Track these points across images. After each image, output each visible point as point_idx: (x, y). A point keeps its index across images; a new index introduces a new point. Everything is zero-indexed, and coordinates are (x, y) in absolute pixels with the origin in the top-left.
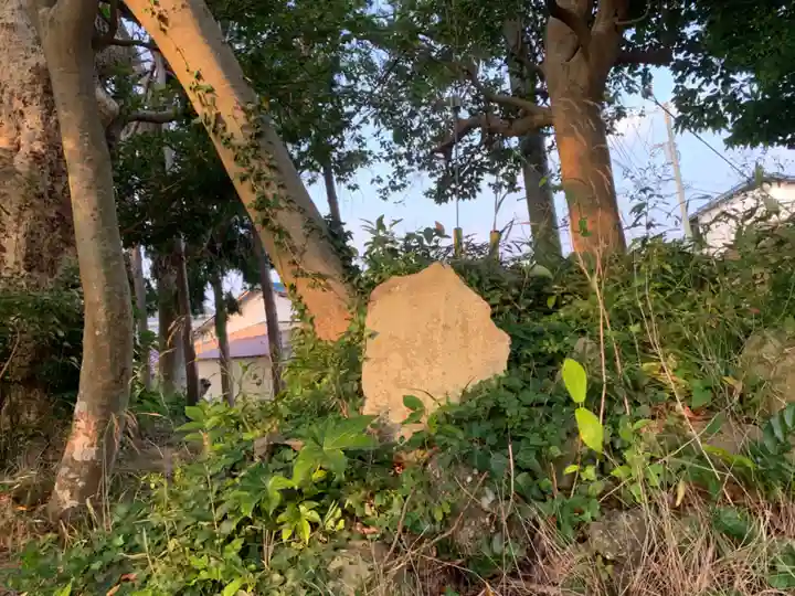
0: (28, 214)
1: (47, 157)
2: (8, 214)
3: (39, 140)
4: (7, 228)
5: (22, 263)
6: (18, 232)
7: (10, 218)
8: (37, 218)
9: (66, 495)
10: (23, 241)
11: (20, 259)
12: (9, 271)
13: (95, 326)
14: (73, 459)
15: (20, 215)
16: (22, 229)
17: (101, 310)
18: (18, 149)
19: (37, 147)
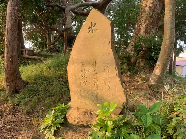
0: (147, 21)
1: (152, 7)
2: (143, 21)
3: (151, 4)
4: (142, 24)
5: (144, 32)
6: (144, 25)
7: (143, 22)
8: (149, 22)
9: (152, 81)
10: (145, 27)
11: (144, 31)
12: (141, 33)
13: (165, 45)
14: (155, 74)
15: (145, 21)
16: (145, 24)
17: (168, 41)
18: (146, 6)
19: (151, 5)
